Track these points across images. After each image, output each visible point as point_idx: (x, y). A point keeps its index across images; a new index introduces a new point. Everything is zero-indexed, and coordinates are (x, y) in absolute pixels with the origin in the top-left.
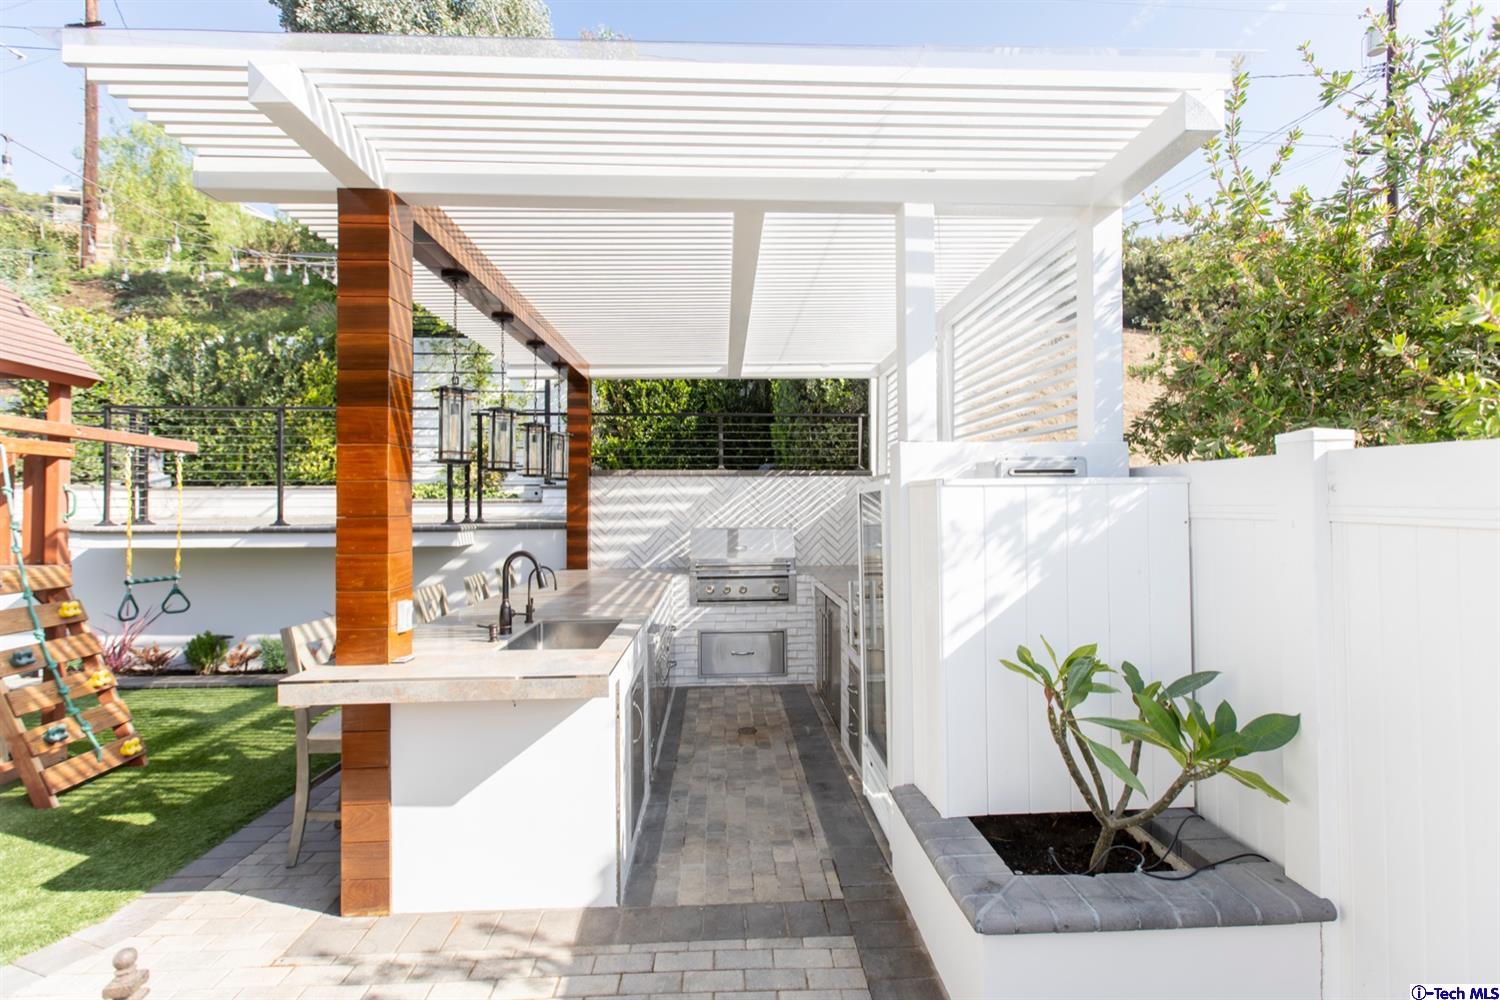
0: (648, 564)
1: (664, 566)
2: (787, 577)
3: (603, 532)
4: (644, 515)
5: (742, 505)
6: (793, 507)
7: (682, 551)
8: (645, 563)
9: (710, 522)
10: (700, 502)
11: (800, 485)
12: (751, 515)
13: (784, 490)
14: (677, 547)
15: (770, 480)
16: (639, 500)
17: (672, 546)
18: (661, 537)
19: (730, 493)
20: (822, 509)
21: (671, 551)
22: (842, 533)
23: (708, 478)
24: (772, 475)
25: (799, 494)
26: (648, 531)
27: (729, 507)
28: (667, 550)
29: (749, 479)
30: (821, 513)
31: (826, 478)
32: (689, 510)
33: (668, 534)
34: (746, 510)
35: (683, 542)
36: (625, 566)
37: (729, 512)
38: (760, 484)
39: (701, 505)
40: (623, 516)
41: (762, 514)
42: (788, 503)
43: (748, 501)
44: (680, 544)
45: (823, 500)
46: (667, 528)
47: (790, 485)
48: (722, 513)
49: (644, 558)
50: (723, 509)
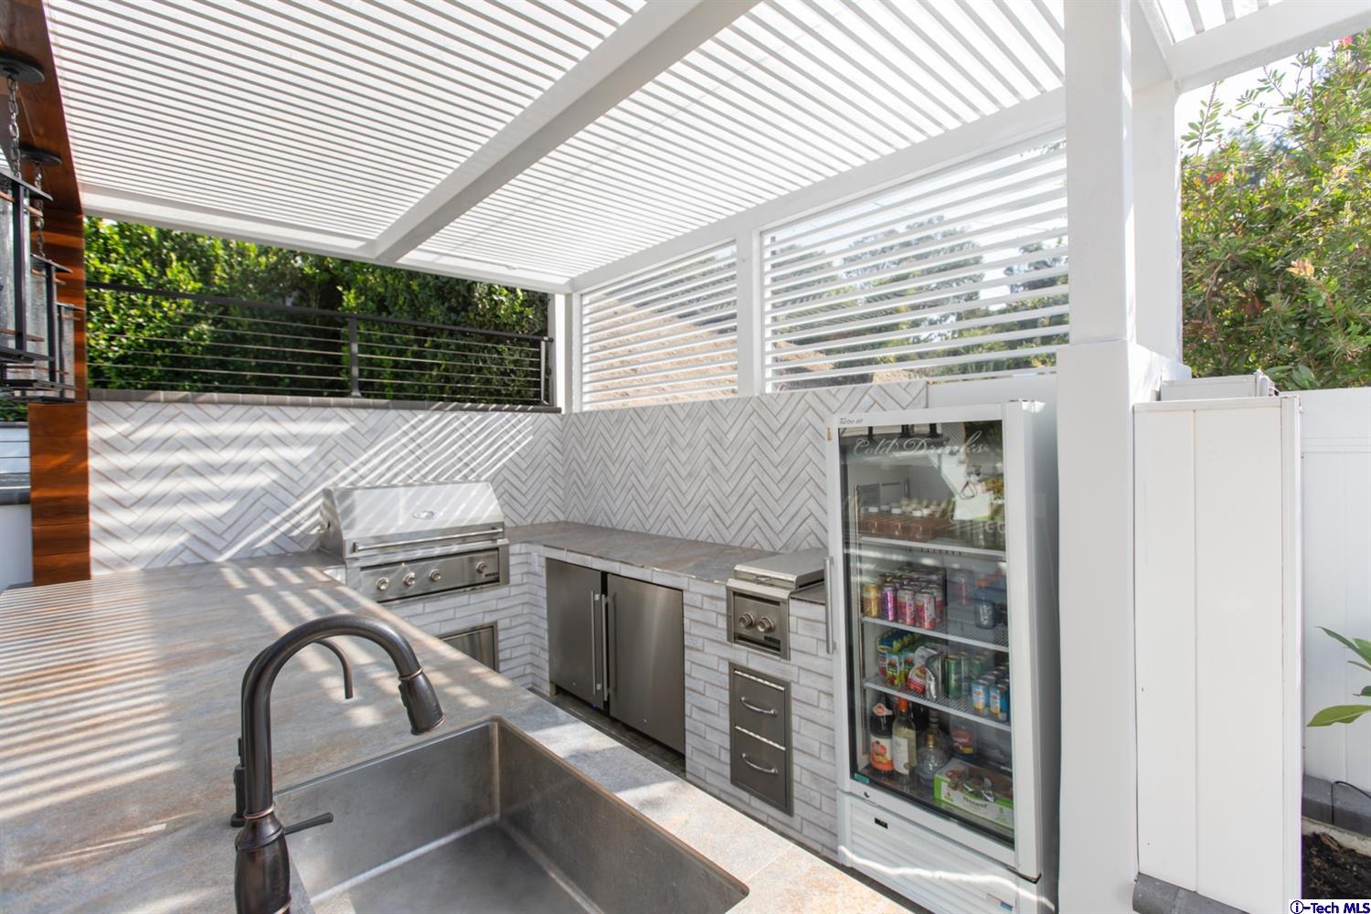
0: (228, 554)
1: (259, 554)
2: (497, 549)
3: (119, 503)
4: (217, 469)
5: (396, 452)
6: (468, 453)
7: (296, 526)
8: (220, 553)
9: (344, 478)
10: (326, 447)
11: (476, 424)
12: (410, 465)
13: (456, 430)
14: (286, 520)
15: (437, 416)
16: (204, 443)
17: (277, 519)
18: (254, 505)
19: (376, 434)
20: (505, 454)
21: (274, 528)
22: (529, 484)
23: (339, 411)
24: (439, 409)
25: (476, 435)
26: (227, 495)
27: (376, 454)
28: (268, 526)
29: (405, 413)
30: (504, 461)
31: (509, 415)
32: (305, 460)
33: (268, 501)
34: (402, 459)
35: (297, 512)
36: (176, 562)
37: (376, 461)
38: (422, 421)
39: (328, 451)
40: (171, 472)
41: (425, 464)
42: (461, 447)
43: (405, 446)
44: (291, 516)
45: (506, 443)
46: (266, 491)
47: (463, 424)
48: (364, 464)
49: (219, 544)
50: (365, 456)
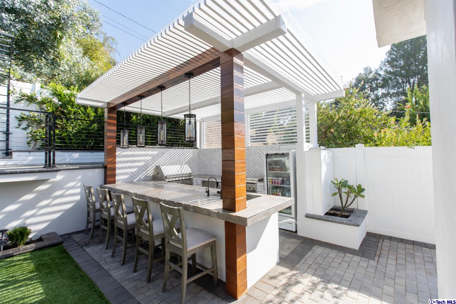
0: (136, 179)
1: (141, 180)
2: (191, 179)
3: (121, 168)
4: (134, 161)
5: (166, 158)
6: (180, 158)
7: (148, 174)
8: (135, 179)
9: (157, 164)
10: (153, 157)
11: (182, 152)
12: (169, 161)
13: (178, 153)
14: (146, 172)
15: (174, 150)
16: (132, 156)
17: (144, 173)
19: (163, 154)
20: (187, 159)
21: (144, 174)
22: (192, 165)
23: (156, 149)
24: (175, 148)
25: (182, 154)
26: (136, 167)
27: (163, 158)
28: (143, 174)
29: (168, 149)
31: (188, 149)
32: (150, 160)
33: (143, 168)
34: (167, 159)
35: (148, 171)
36: (127, 181)
37: (162, 160)
38: (171, 151)
39: (155, 158)
40: (127, 162)
41: (172, 161)
42: (179, 157)
43: (168, 157)
44: (147, 172)
45: (187, 156)
46: (143, 166)
47: (179, 152)
48: (160, 160)
49: (135, 178)
50: (161, 159)
